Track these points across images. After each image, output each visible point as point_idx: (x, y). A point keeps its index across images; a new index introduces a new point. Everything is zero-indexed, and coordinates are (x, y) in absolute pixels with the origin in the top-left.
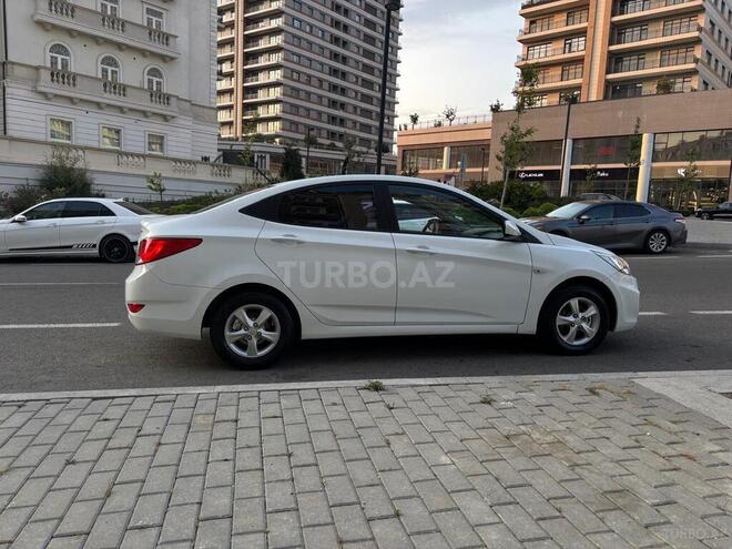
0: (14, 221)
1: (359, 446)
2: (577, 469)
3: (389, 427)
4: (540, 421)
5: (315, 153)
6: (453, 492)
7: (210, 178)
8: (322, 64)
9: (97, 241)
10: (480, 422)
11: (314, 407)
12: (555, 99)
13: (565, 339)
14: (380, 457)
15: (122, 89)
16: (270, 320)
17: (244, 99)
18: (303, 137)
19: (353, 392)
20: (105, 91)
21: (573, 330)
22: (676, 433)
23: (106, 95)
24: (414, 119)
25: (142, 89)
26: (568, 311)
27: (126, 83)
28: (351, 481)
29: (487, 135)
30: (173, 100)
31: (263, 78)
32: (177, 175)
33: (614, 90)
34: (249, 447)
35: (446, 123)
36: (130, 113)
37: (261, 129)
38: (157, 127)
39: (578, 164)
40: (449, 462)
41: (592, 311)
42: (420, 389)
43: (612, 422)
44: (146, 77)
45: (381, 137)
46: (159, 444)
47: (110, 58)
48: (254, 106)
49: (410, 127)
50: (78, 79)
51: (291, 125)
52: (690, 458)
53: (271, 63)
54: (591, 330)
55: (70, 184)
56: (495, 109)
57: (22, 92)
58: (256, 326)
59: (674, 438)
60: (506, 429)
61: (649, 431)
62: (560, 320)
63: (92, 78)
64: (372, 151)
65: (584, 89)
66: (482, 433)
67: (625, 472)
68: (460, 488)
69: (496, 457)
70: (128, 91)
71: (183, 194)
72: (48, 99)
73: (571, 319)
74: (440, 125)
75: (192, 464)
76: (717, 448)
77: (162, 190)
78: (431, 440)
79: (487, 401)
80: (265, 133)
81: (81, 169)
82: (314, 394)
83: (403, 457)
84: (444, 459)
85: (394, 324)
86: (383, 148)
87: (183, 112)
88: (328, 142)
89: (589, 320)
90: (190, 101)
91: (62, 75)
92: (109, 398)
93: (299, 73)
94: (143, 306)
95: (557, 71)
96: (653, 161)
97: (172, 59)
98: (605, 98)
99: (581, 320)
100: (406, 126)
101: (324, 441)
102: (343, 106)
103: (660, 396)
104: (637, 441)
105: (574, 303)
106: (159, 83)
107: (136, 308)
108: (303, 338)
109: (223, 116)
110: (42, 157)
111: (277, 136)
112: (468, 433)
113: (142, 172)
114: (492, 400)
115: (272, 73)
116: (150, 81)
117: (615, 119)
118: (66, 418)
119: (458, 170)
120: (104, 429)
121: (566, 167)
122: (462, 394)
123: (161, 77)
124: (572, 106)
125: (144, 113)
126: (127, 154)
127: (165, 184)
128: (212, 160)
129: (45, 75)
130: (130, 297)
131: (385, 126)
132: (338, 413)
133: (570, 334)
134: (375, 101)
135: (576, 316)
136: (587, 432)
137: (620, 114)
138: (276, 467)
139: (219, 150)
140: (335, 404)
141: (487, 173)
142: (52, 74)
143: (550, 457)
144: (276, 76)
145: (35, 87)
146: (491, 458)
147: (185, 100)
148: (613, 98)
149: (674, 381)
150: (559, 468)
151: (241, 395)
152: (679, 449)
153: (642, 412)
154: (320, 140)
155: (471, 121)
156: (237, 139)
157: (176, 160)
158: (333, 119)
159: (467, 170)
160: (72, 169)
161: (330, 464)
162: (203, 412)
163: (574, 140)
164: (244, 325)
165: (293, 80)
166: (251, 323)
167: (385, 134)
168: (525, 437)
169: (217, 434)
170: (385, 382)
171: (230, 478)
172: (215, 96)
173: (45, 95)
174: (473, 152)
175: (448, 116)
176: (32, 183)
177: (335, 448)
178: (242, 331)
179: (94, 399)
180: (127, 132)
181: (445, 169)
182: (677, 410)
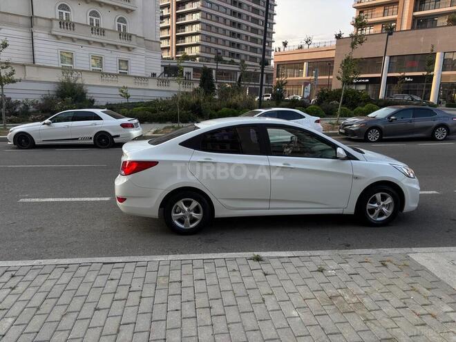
0: (44, 124)
1: (248, 302)
2: (368, 323)
3: (264, 289)
4: (351, 286)
5: (221, 66)
6: (298, 336)
7: (156, 87)
8: (226, 8)
9: (92, 135)
10: (316, 287)
11: (222, 272)
12: (378, 29)
13: (372, 217)
14: (258, 310)
15: (102, 32)
16: (197, 207)
17: (176, 32)
18: (213, 56)
19: (244, 262)
20: (92, 33)
21: (377, 212)
22: (427, 298)
23: (93, 36)
24: (285, 44)
25: (114, 31)
26: (374, 201)
27: (105, 27)
28: (243, 327)
29: (332, 54)
30: (133, 37)
31: (188, 19)
32: (137, 86)
33: (419, 23)
34: (188, 301)
35: (306, 46)
36: (108, 46)
37: (188, 52)
38: (124, 55)
39: (392, 72)
40: (297, 315)
41: (389, 200)
42: (282, 260)
43: (393, 288)
44: (117, 23)
45: (264, 56)
46: (141, 297)
47: (94, 11)
48: (183, 37)
49: (282, 50)
50: (76, 26)
51: (206, 49)
52: (434, 317)
53: (193, 8)
54: (388, 212)
55: (74, 94)
56: (338, 37)
57: (43, 35)
58: (189, 210)
59: (427, 302)
60: (331, 292)
61: (413, 295)
62: (369, 206)
63: (83, 25)
64: (258, 64)
65: (398, 21)
66: (316, 294)
67: (395, 326)
68: (302, 334)
69: (323, 313)
70: (106, 32)
71: (141, 98)
72: (58, 39)
73: (376, 205)
74: (301, 47)
75: (159, 313)
76: (450, 309)
77: (128, 97)
78: (287, 298)
79: (321, 270)
80: (190, 55)
81: (80, 84)
82: (222, 263)
83: (271, 311)
84: (294, 313)
85: (269, 209)
86: (265, 63)
87: (139, 45)
88: (230, 59)
89: (388, 206)
90: (143, 38)
91: (67, 24)
92: (111, 263)
93: (211, 15)
94: (125, 199)
95: (381, 10)
96: (443, 71)
97: (132, 11)
98: (413, 28)
99: (383, 206)
100: (279, 49)
101: (229, 298)
102: (239, 36)
103: (423, 269)
104: (405, 303)
105: (378, 196)
106: (124, 27)
107: (122, 200)
108: (215, 217)
109: (165, 44)
110: (57, 77)
111: (198, 56)
112: (309, 295)
113: (117, 85)
114: (323, 269)
115: (194, 15)
116: (119, 26)
117: (418, 43)
118: (91, 277)
119: (313, 77)
120: (111, 286)
121: (385, 75)
122: (307, 264)
123: (126, 23)
124: (390, 36)
125: (116, 46)
126: (106, 74)
127: (130, 92)
128: (158, 75)
129: (56, 24)
130: (118, 193)
131: (266, 48)
132: (235, 278)
133: (375, 213)
134: (260, 32)
135: (379, 204)
136: (376, 295)
137: (422, 39)
138: (204, 316)
139: (162, 66)
140: (234, 270)
141: (332, 79)
142: (60, 23)
143: (354, 314)
144: (197, 17)
145: (50, 32)
146: (320, 313)
147: (140, 37)
148: (418, 28)
149: (433, 256)
150: (357, 322)
151: (183, 262)
152: (429, 309)
153: (411, 280)
154: (224, 58)
155: (322, 45)
156: (173, 59)
157: (135, 77)
158: (232, 44)
159: (319, 78)
160: (75, 84)
161: (232, 315)
162: (163, 275)
163: (391, 57)
164: (182, 210)
165: (207, 19)
166: (186, 209)
167: (266, 53)
168: (341, 298)
169: (171, 292)
170: (263, 254)
171: (179, 323)
172: (159, 31)
173: (56, 36)
174: (322, 65)
175: (307, 42)
176: (51, 93)
177: (235, 304)
178: (181, 214)
179: (104, 263)
180: (107, 58)
181: (304, 76)
182: (432, 280)
